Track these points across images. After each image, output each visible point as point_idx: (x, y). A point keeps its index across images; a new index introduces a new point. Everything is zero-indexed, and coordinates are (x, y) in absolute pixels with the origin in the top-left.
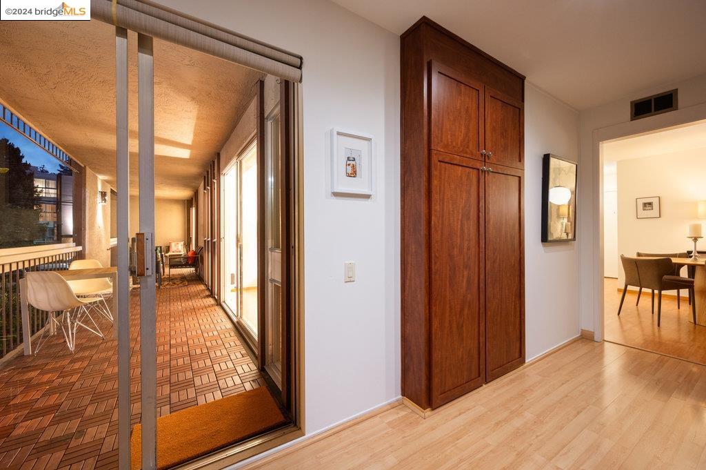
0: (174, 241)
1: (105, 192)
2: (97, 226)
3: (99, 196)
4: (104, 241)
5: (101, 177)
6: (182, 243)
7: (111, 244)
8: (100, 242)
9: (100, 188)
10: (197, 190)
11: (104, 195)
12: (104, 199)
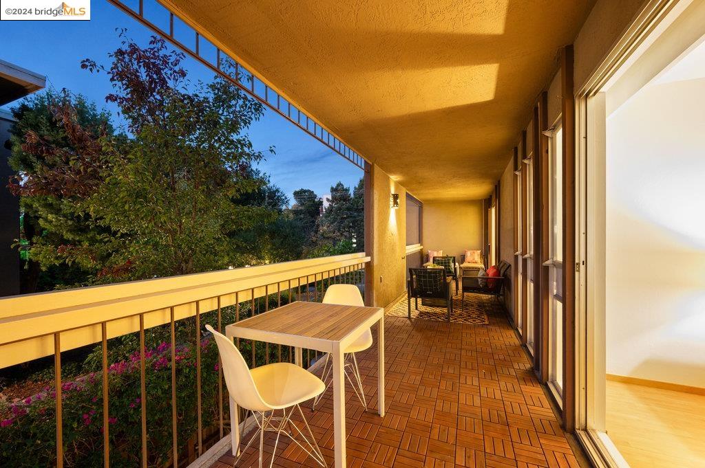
0: (469, 250)
1: (397, 195)
2: (389, 233)
3: (392, 199)
4: (398, 249)
5: (394, 178)
6: (479, 252)
7: (407, 252)
8: (393, 250)
9: (393, 191)
10: (499, 181)
11: (396, 197)
12: (396, 203)
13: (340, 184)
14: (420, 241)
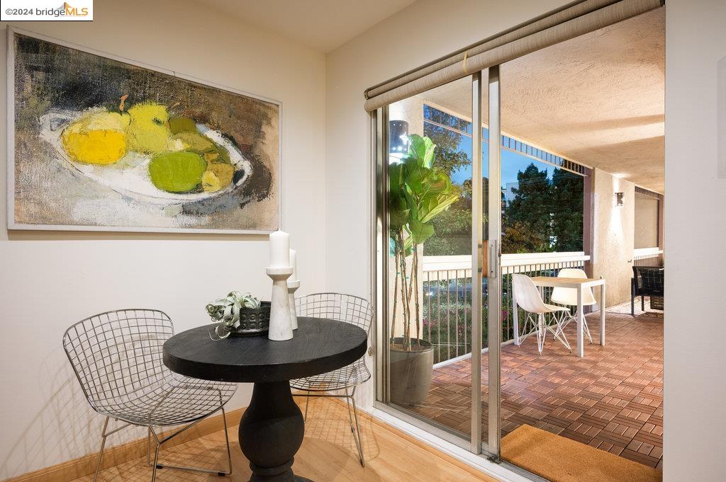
1: (621, 194)
3: (615, 199)
4: (622, 251)
5: (618, 177)
7: (636, 255)
8: (616, 252)
9: (617, 189)
11: (620, 196)
12: (620, 201)
13: (532, 168)
14: (658, 244)
